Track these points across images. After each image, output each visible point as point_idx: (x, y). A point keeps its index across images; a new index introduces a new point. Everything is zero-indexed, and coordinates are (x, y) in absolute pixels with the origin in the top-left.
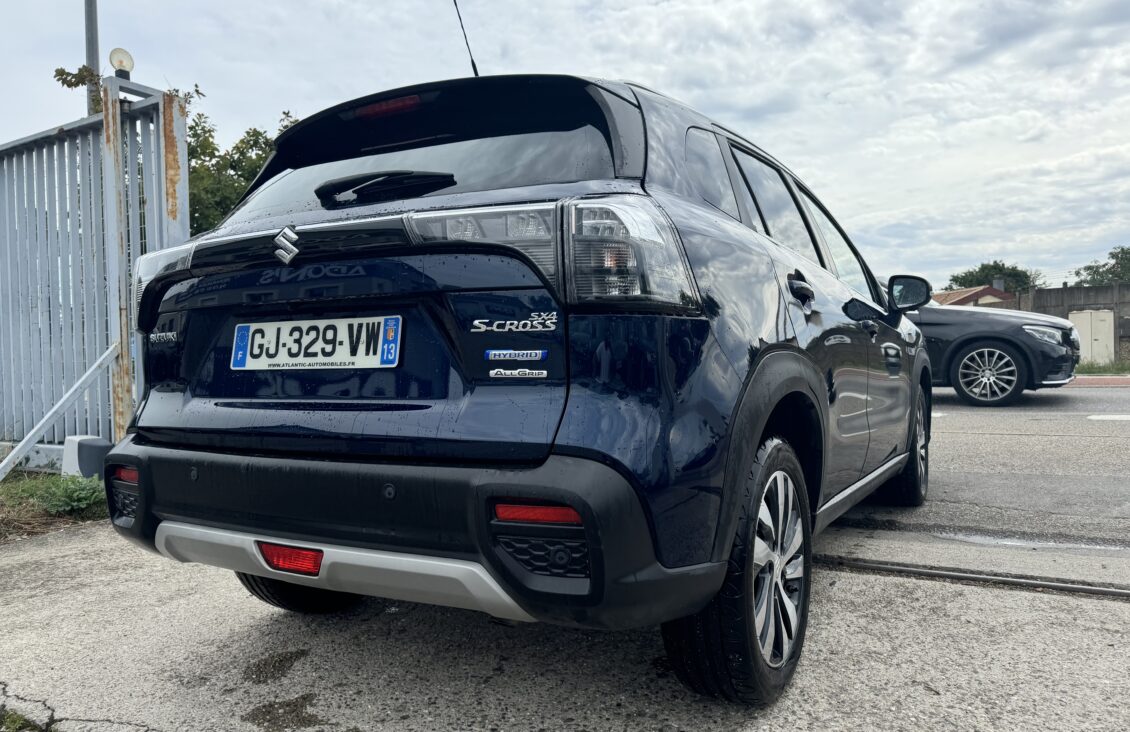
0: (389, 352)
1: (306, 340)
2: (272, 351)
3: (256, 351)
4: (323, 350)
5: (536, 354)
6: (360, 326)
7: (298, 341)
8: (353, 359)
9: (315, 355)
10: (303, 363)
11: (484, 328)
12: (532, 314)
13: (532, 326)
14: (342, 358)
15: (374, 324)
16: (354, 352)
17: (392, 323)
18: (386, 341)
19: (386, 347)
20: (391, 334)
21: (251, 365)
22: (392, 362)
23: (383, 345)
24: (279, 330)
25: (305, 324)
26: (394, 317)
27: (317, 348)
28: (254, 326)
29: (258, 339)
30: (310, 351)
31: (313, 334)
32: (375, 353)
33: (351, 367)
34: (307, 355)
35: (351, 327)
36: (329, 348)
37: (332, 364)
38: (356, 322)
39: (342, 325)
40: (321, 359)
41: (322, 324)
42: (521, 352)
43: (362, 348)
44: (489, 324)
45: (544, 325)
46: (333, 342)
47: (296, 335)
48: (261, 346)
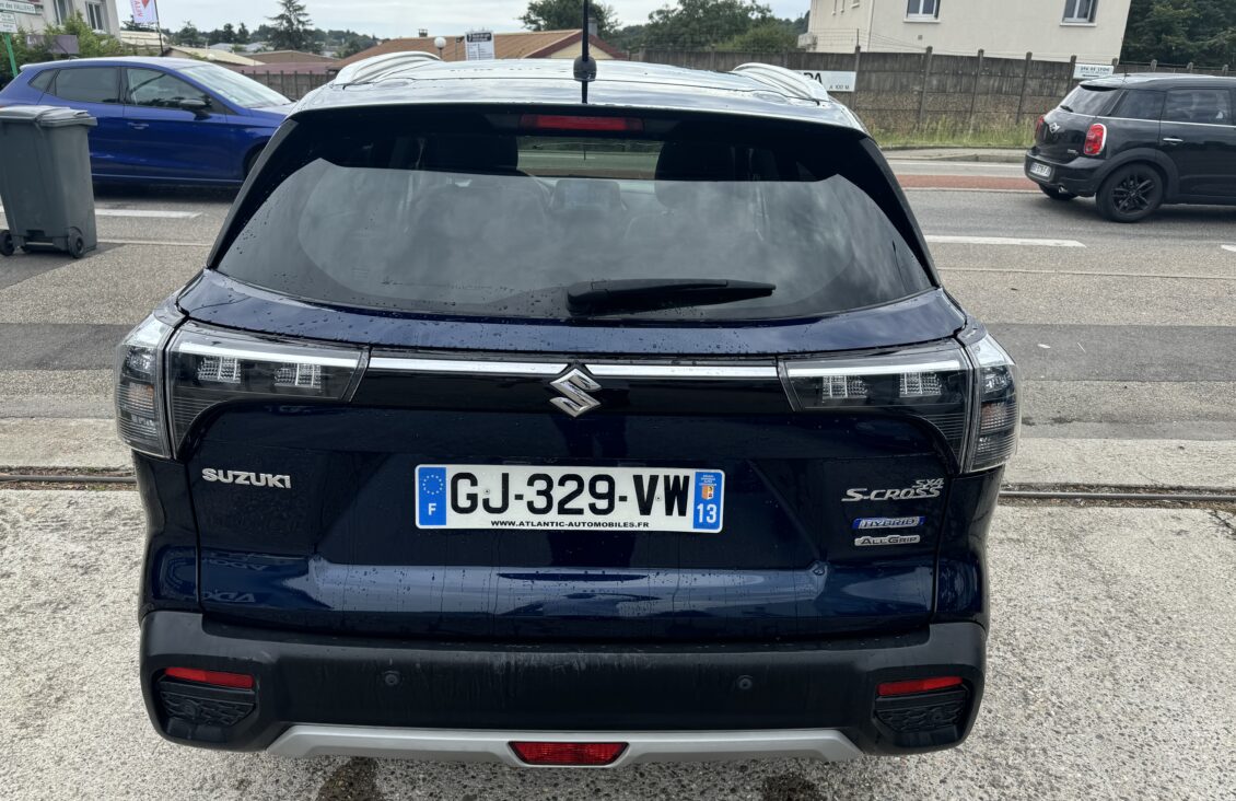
0: (706, 513)
1: (559, 493)
2: (496, 502)
3: (464, 502)
4: (593, 508)
5: (915, 521)
6: (654, 479)
7: (546, 493)
8: (645, 519)
9: (580, 512)
10: (555, 520)
11: (859, 497)
12: (918, 482)
13: (916, 494)
14: (626, 516)
15: (677, 478)
16: (645, 508)
17: (711, 479)
18: (698, 500)
19: (701, 507)
20: (709, 493)
21: (454, 521)
22: (715, 526)
23: (696, 504)
24: (505, 477)
25: (556, 472)
26: (713, 471)
27: (584, 501)
28: (452, 470)
29: (464, 487)
30: (567, 506)
31: (572, 486)
32: (682, 512)
33: (642, 528)
34: (562, 511)
35: (638, 480)
36: (602, 504)
37: (611, 525)
38: (646, 473)
39: (624, 477)
40: (588, 516)
41: (587, 473)
42: (893, 520)
43: (659, 505)
44: (868, 493)
45: (928, 492)
46: (610, 496)
47: (541, 485)
48: (472, 497)
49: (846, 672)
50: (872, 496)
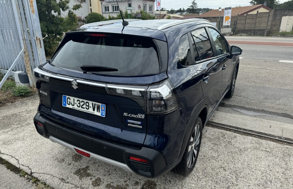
0: (103, 113)
1: (82, 104)
2: (73, 104)
4: (86, 107)
5: (139, 123)
6: (95, 104)
7: (79, 103)
8: (94, 112)
9: (84, 108)
10: (80, 109)
11: (126, 115)
12: (138, 114)
13: (138, 117)
14: (91, 111)
15: (98, 105)
16: (94, 110)
17: (103, 106)
18: (102, 110)
19: (102, 111)
20: (103, 109)
21: (68, 106)
22: (104, 116)
23: (101, 111)
24: (74, 99)
25: (81, 100)
26: (104, 105)
27: (84, 106)
28: (67, 97)
29: (69, 100)
30: (83, 107)
32: (99, 112)
33: (93, 113)
34: (82, 108)
35: (93, 104)
36: (87, 107)
37: (89, 112)
38: (94, 103)
39: (91, 103)
40: (85, 109)
41: (85, 101)
42: (136, 122)
43: (96, 110)
44: (128, 114)
45: (141, 117)
46: (88, 106)
47: (79, 102)
48: (70, 102)
49: (122, 151)
50: (129, 115)
